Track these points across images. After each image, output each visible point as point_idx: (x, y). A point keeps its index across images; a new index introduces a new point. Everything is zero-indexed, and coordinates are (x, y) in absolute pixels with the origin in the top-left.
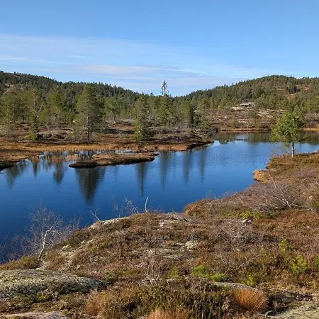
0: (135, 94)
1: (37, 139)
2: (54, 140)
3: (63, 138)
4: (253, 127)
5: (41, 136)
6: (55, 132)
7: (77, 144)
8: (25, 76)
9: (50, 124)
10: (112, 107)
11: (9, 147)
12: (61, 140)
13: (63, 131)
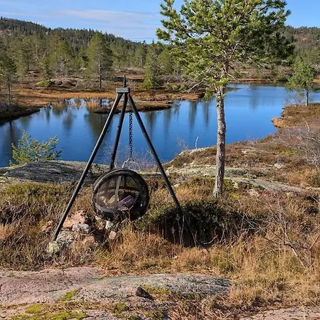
0: (127, 41)
1: (49, 86)
2: (66, 88)
3: (74, 86)
4: (256, 77)
5: (53, 83)
6: (65, 79)
7: (89, 91)
8: (12, 21)
9: (59, 71)
10: (118, 55)
11: (25, 94)
12: (73, 88)
13: (72, 79)
